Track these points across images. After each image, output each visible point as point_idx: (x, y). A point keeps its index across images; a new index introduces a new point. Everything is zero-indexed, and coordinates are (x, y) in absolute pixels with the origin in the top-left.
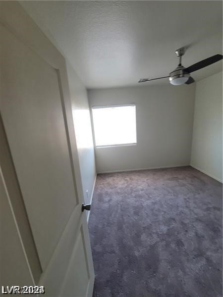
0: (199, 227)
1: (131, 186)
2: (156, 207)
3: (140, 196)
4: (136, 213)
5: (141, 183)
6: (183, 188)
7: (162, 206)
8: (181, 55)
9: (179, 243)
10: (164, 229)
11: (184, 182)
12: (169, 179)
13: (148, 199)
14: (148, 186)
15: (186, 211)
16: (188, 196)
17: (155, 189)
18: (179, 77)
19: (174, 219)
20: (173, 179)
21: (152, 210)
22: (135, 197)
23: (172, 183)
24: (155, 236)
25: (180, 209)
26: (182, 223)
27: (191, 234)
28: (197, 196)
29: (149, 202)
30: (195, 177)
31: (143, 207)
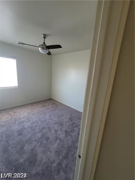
0: (56, 126)
1: (15, 117)
2: (34, 125)
3: (22, 122)
4: (20, 134)
5: (23, 114)
6: (48, 110)
7: (38, 123)
8: (45, 38)
9: (48, 138)
10: (39, 135)
11: (49, 107)
12: (41, 107)
13: (28, 123)
14: (28, 114)
15: (50, 121)
16: (51, 113)
17: (33, 115)
18: (44, 49)
19: (45, 128)
21: (31, 128)
22: (19, 124)
23: (42, 109)
25: (47, 121)
26: (49, 128)
27: (53, 131)
28: (55, 112)
29: (29, 124)
30: (54, 103)
31: (25, 128)
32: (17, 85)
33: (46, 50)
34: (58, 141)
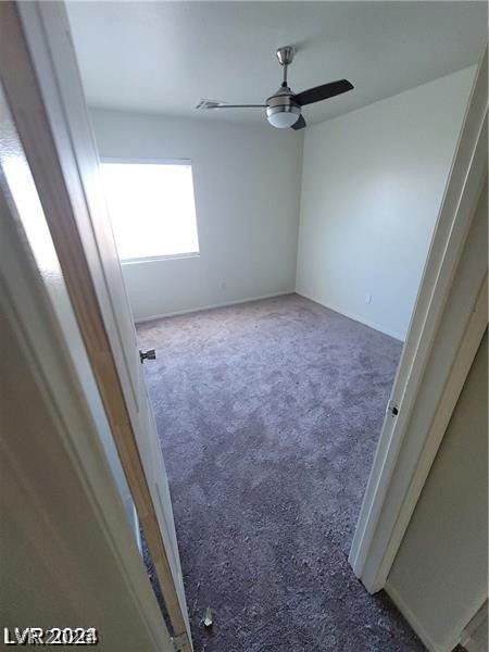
0: (314, 374)
1: (198, 338)
2: (250, 362)
3: (219, 352)
4: (218, 378)
5: (218, 331)
6: (287, 327)
7: (259, 359)
8: (286, 62)
9: (289, 400)
10: (267, 388)
11: (290, 319)
12: (264, 318)
13: (233, 354)
14: (231, 332)
15: (296, 358)
16: (296, 337)
17: (243, 336)
18: (283, 111)
19: (279, 373)
20: (271, 316)
21: (245, 367)
22: (211, 354)
23: (270, 323)
24: (255, 401)
25: (286, 357)
26: (291, 375)
27: (305, 385)
28: (309, 335)
29: (237, 358)
30: (303, 309)
31: (227, 366)
32: (198, 250)
33: (290, 111)
34: (321, 410)
